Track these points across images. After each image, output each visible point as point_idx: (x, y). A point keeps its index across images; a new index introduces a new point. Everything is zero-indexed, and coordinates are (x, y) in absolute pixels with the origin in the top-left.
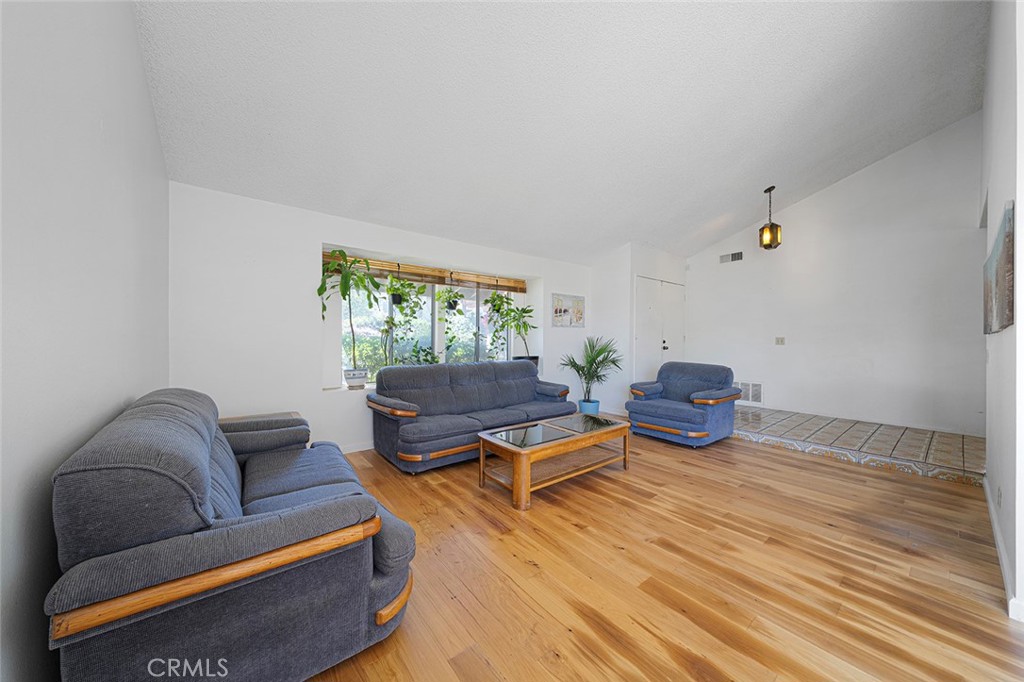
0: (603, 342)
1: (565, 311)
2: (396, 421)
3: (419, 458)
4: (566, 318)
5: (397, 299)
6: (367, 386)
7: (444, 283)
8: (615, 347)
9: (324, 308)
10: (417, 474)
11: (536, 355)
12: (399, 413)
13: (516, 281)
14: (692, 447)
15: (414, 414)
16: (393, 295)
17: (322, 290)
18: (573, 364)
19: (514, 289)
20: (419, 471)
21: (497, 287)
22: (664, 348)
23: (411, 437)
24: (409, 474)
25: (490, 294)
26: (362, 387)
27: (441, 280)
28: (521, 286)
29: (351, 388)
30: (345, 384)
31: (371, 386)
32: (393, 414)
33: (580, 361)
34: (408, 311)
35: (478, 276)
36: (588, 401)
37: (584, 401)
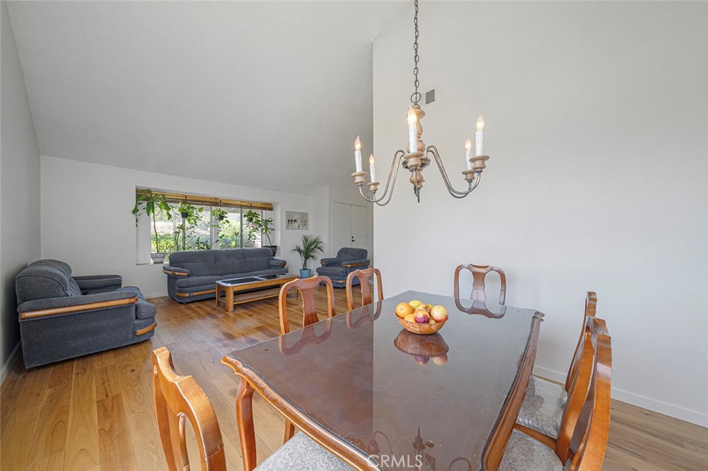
0: (313, 238)
1: (295, 221)
2: (176, 277)
3: (187, 295)
4: (296, 225)
5: (185, 215)
6: (165, 263)
7: (218, 206)
8: (320, 240)
9: (137, 221)
10: (187, 303)
11: (275, 245)
12: (177, 273)
13: (266, 204)
14: (339, 288)
15: (186, 274)
16: (182, 213)
17: (135, 211)
18: (298, 250)
19: (265, 209)
20: (188, 301)
21: (251, 207)
22: (353, 241)
23: (182, 285)
24: (182, 303)
25: (246, 211)
26: (162, 262)
27: (216, 204)
28: (269, 207)
29: (155, 263)
30: (152, 261)
31: (167, 262)
32: (173, 274)
33: (302, 248)
34: (192, 221)
35: (241, 202)
36: (306, 269)
37: (304, 269)
